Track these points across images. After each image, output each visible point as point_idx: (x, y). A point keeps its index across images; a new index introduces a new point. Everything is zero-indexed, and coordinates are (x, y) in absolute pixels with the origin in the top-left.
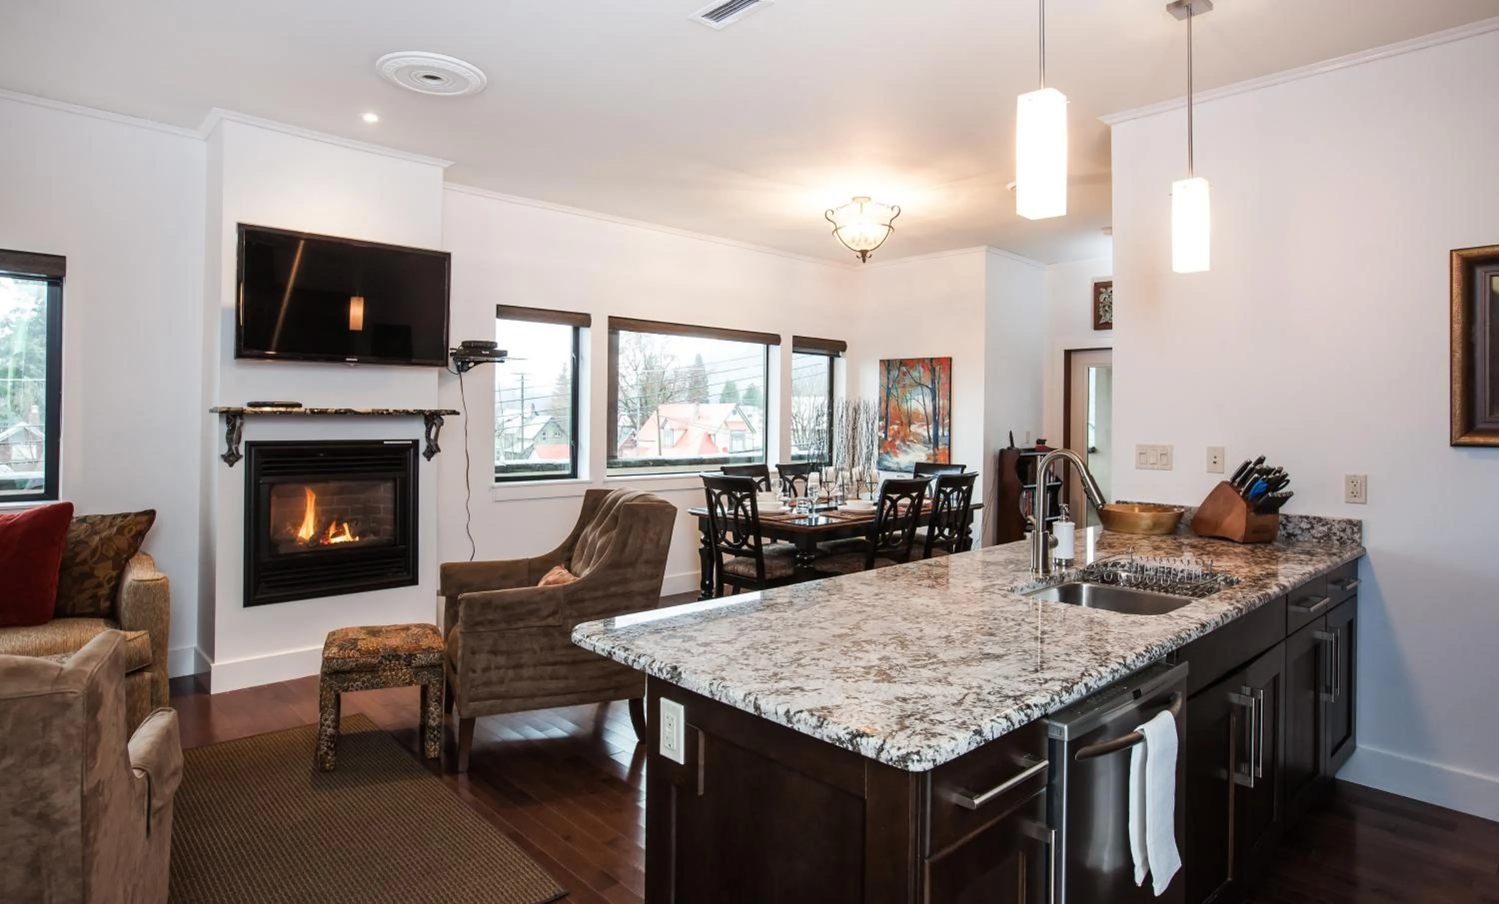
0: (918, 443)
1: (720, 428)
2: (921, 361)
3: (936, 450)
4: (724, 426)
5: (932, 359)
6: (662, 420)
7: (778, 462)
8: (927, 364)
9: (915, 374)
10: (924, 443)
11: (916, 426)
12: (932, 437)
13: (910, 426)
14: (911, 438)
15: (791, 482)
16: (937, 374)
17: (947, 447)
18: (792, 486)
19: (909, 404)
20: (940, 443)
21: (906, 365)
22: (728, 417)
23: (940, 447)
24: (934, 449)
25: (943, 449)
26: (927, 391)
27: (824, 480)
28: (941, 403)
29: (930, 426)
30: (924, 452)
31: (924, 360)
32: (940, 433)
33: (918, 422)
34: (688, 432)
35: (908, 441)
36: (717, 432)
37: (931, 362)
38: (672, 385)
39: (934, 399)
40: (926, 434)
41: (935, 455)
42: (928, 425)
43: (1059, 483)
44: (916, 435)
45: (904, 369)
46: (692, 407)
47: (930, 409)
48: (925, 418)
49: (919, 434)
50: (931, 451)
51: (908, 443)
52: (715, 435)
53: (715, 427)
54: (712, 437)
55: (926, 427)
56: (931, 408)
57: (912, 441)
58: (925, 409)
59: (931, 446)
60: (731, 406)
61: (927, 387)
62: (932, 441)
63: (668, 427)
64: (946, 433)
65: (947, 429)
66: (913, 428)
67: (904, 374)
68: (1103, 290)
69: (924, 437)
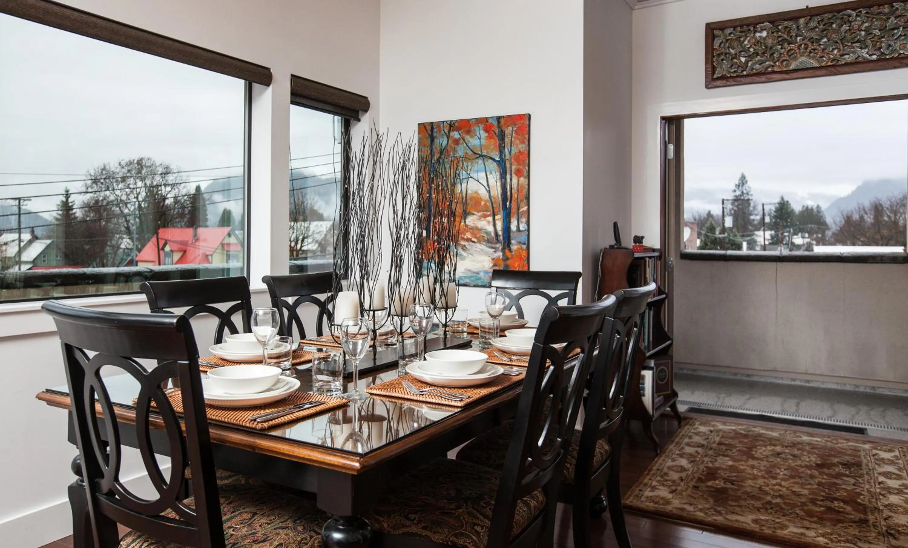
0: (479, 242)
1: (217, 249)
2: (483, 121)
3: (507, 251)
4: (220, 247)
5: (499, 119)
6: (161, 243)
7: (268, 273)
8: (491, 125)
9: (474, 142)
10: (488, 241)
11: (474, 217)
12: (500, 233)
13: (465, 219)
14: (468, 235)
15: (292, 309)
16: (507, 140)
17: (524, 247)
18: (294, 316)
19: (464, 185)
20: (513, 242)
21: (458, 129)
22: (224, 239)
23: (514, 247)
24: (503, 250)
25: (519, 249)
26: (492, 166)
27: (367, 306)
28: (515, 180)
29: (497, 217)
30: (486, 254)
31: (486, 119)
32: (513, 227)
33: (478, 212)
34: (187, 252)
35: (463, 239)
36: (214, 252)
37: (499, 122)
38: (172, 211)
39: (503, 176)
40: (490, 228)
41: (506, 259)
42: (494, 216)
43: (664, 296)
44: (475, 230)
45: (456, 135)
46: (190, 231)
47: (497, 190)
48: (489, 204)
49: (479, 230)
50: (500, 254)
51: (463, 243)
52: (212, 255)
53: (213, 248)
54: (210, 258)
55: (490, 219)
56: (499, 190)
57: (468, 240)
58: (489, 192)
59: (499, 246)
60: (226, 230)
61: (494, 160)
62: (501, 238)
63: (167, 249)
64: (523, 227)
65: (524, 220)
66: (471, 221)
67: (457, 142)
68: (716, 32)
69: (488, 233)
